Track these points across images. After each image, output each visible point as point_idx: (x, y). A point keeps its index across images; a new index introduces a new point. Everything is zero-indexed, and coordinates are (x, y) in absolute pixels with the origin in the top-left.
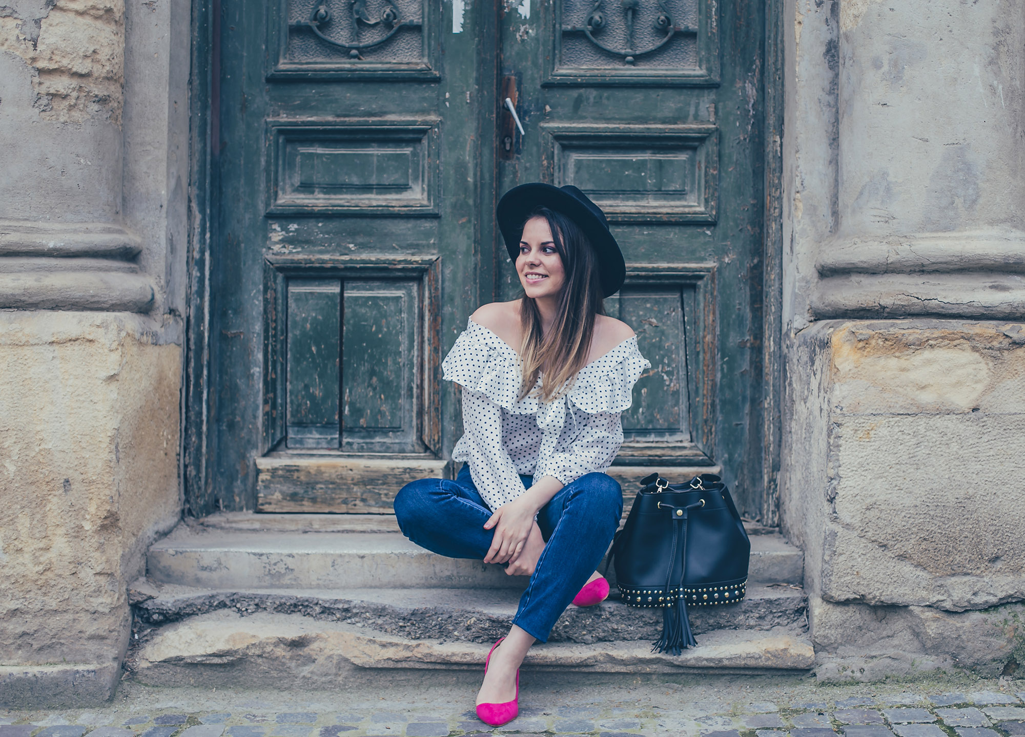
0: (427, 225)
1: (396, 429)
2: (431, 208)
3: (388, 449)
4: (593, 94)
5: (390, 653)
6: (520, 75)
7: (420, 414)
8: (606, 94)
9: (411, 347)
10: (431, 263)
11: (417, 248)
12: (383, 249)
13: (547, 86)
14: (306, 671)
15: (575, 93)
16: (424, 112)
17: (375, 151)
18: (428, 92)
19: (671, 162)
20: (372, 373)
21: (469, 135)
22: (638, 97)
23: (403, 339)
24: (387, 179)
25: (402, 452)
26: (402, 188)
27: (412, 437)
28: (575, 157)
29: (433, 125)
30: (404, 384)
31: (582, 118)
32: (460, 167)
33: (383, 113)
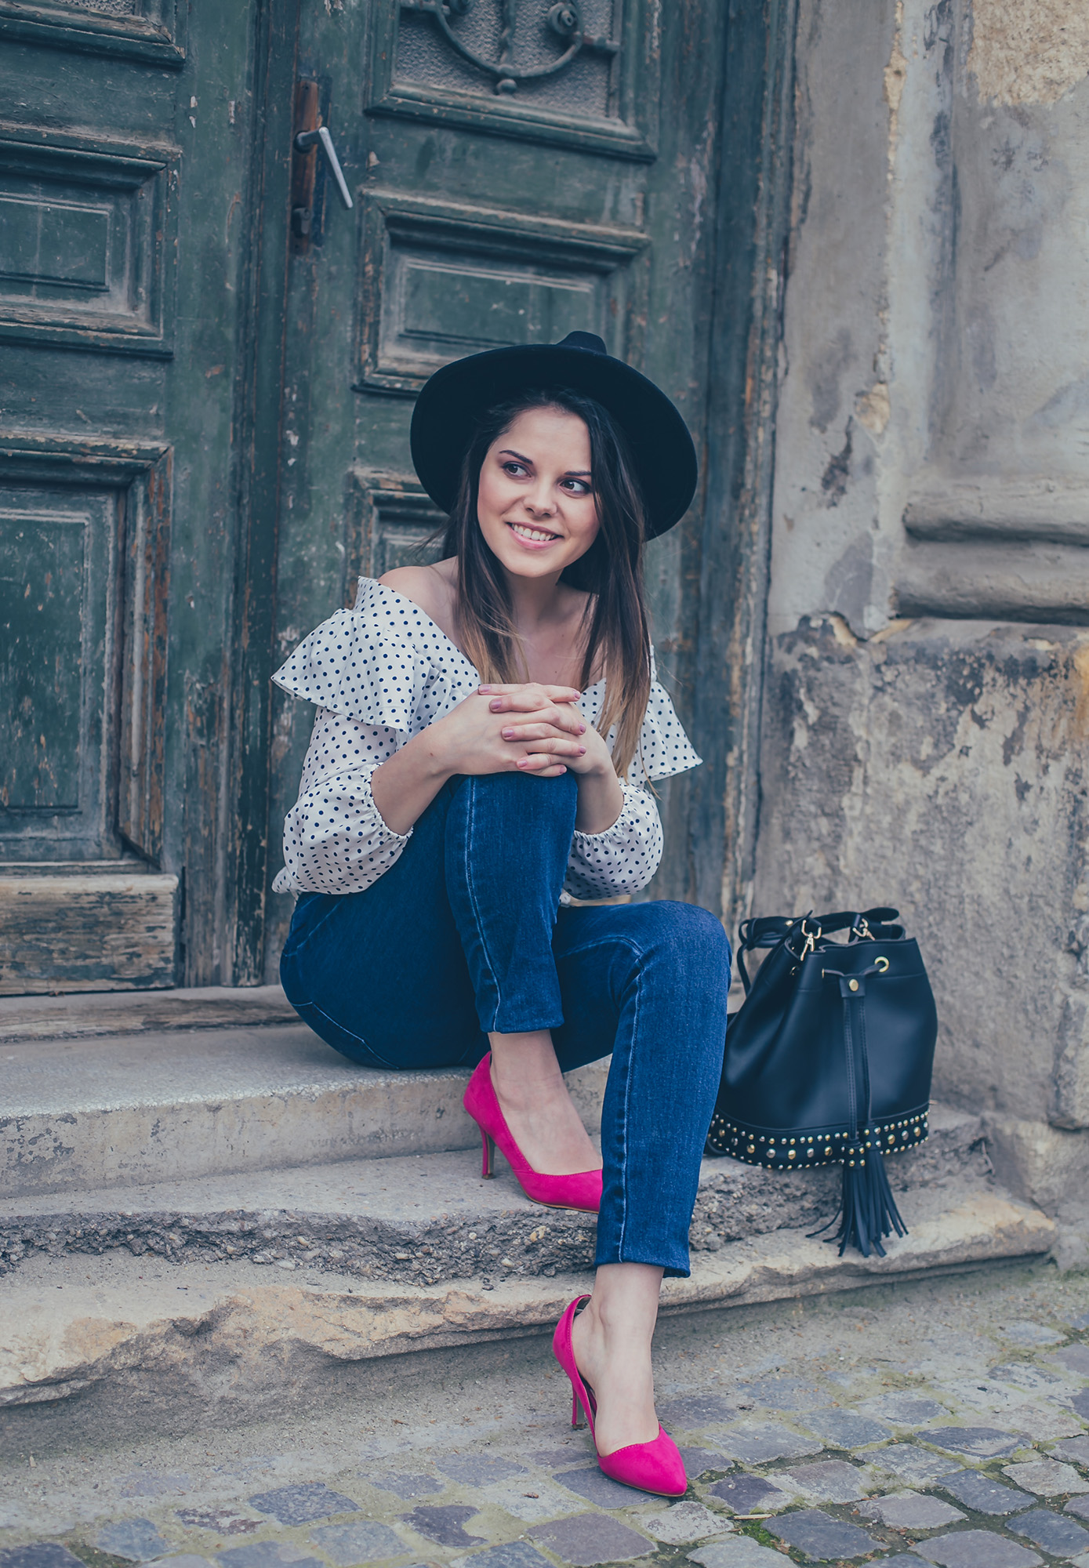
0: (145, 374)
1: (67, 810)
2: (158, 339)
3: (48, 851)
4: (450, 141)
5: (400, 1322)
6: (326, 81)
7: (115, 777)
8: (473, 146)
9: (98, 636)
10: (155, 455)
11: (123, 421)
12: (56, 419)
13: (377, 114)
14: (222, 1384)
15: (421, 136)
16: (146, 130)
17: (38, 202)
18: (156, 89)
19: (566, 294)
20: (23, 689)
21: (232, 195)
22: (525, 160)
23: (85, 615)
24: (67, 266)
25: (77, 860)
26: (90, 288)
27: (98, 827)
28: (410, 262)
29: (170, 162)
30: (84, 712)
31: (431, 188)
32: (212, 257)
33: (69, 121)
